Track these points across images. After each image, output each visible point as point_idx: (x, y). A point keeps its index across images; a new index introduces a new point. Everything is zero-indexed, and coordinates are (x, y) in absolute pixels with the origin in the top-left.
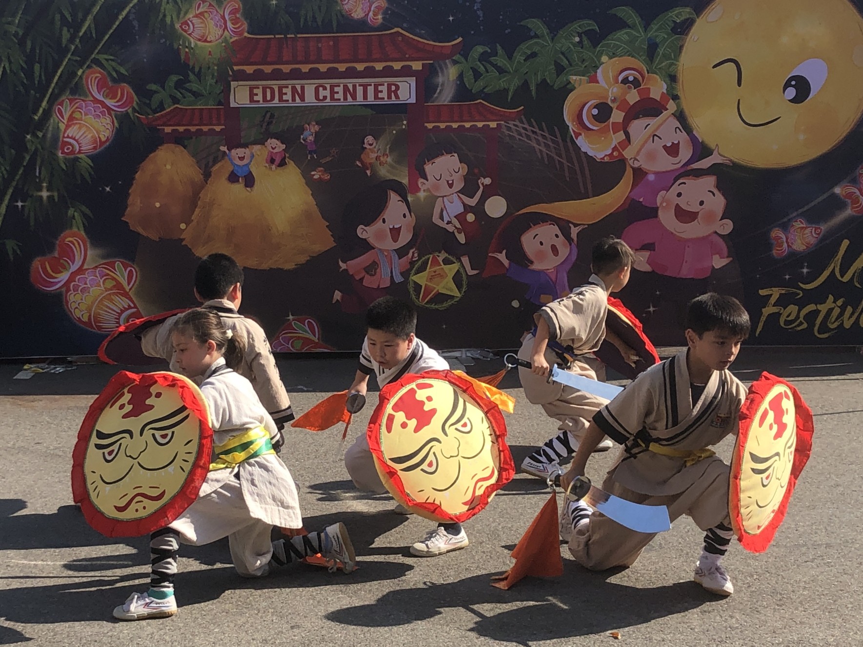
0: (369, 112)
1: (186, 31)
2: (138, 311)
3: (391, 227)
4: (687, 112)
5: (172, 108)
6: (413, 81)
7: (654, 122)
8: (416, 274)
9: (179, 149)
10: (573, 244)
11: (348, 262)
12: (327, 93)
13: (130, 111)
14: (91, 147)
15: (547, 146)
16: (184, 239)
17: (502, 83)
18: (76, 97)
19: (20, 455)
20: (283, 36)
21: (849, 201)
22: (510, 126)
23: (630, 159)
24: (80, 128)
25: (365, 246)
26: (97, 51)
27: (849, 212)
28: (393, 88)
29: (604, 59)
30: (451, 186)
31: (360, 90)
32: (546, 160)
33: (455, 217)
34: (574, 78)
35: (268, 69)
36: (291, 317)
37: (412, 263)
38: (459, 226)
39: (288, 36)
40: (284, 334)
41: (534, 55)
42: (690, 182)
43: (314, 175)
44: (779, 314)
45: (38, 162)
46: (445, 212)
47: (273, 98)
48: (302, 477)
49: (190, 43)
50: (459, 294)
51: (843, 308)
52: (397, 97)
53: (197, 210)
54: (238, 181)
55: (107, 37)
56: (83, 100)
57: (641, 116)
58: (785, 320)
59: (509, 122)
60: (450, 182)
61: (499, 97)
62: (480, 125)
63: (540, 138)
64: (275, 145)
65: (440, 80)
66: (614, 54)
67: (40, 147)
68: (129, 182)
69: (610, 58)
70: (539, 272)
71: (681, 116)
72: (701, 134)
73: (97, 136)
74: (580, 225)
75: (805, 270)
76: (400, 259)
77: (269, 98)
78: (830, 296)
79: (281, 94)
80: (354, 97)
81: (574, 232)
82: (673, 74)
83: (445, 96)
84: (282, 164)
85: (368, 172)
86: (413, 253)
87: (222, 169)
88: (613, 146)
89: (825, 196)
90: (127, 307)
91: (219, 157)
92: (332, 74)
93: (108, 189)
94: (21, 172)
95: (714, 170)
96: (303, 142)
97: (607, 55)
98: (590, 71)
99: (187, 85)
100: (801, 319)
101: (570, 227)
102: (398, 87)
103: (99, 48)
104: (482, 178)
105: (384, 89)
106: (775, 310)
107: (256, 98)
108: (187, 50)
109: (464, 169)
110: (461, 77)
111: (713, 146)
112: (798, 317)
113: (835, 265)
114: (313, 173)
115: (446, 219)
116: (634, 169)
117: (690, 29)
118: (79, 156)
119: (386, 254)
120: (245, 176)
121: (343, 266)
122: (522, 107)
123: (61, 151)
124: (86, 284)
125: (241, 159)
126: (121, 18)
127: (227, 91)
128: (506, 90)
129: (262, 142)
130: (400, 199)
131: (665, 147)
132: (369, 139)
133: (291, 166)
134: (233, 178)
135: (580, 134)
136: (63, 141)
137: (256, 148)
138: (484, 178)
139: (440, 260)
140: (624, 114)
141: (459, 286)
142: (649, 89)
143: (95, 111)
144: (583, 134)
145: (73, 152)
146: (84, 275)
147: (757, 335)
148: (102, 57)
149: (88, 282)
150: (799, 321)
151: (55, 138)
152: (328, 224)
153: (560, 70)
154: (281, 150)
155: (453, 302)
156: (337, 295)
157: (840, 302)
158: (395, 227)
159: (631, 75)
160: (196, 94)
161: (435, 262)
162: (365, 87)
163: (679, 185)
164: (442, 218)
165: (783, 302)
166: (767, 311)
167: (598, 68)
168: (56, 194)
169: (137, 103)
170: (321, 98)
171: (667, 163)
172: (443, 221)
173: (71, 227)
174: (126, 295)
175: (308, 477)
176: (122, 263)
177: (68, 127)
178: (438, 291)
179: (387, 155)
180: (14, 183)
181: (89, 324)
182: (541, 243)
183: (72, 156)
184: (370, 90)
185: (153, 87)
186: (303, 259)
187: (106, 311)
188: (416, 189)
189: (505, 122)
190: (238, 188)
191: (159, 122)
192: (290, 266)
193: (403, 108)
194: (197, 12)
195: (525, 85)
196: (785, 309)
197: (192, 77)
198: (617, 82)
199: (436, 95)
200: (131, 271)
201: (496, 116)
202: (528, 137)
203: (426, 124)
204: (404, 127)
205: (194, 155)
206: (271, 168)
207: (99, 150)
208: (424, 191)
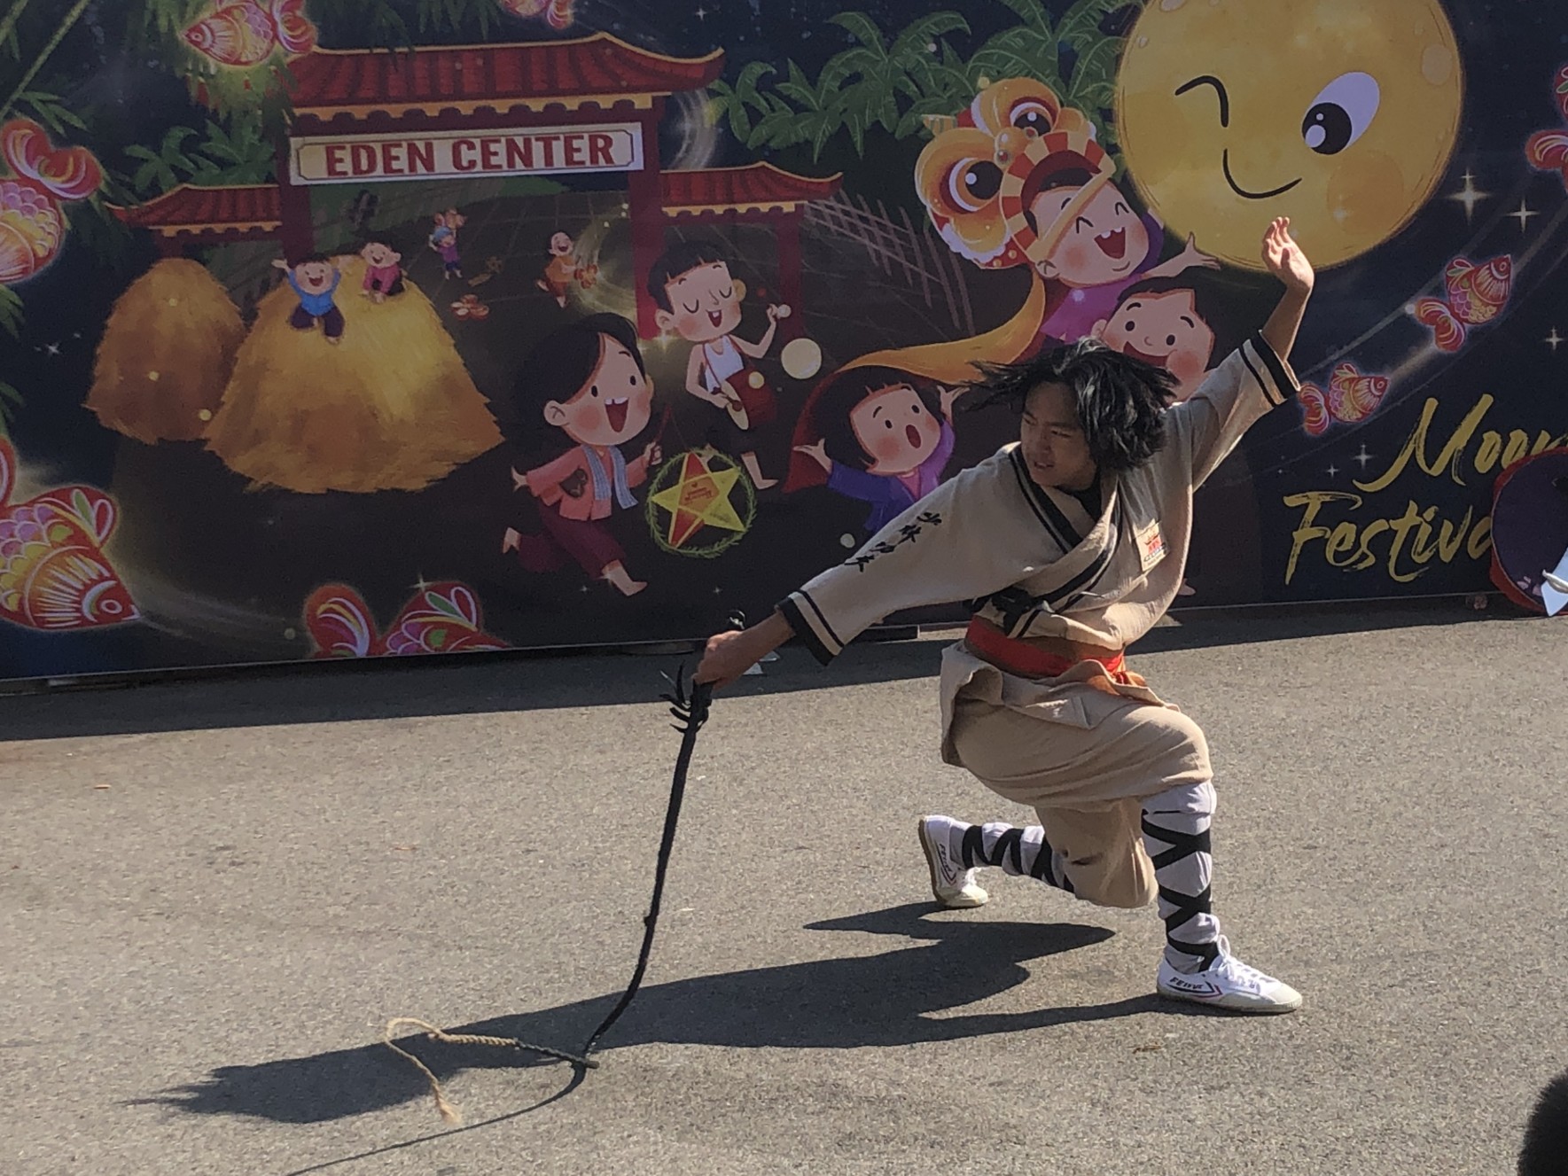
0: (557, 188)
1: (197, 44)
2: (119, 584)
3: (609, 402)
4: (1135, 176)
5: (178, 188)
6: (636, 129)
7: (1076, 194)
8: (660, 490)
9: (192, 267)
10: (945, 423)
11: (529, 473)
12: (476, 155)
13: (93, 198)
14: (14, 270)
15: (889, 244)
16: (205, 441)
17: (801, 131)
20: (386, 51)
21: (1433, 328)
22: (819, 208)
23: (1039, 264)
25: (561, 441)
26: (22, 85)
27: (1433, 348)
28: (601, 143)
29: (983, 81)
30: (716, 322)
31: (538, 149)
32: (887, 266)
33: (727, 380)
34: (931, 117)
35: (360, 112)
36: (422, 584)
37: (651, 471)
38: (735, 397)
39: (398, 50)
41: (856, 78)
42: (1147, 302)
43: (457, 309)
44: (1322, 542)
46: (708, 373)
47: (372, 167)
48: (453, 887)
49: (206, 67)
50: (741, 525)
51: (1436, 525)
52: (609, 160)
53: (232, 384)
54: (311, 325)
55: (42, 59)
57: (1054, 184)
58: (1336, 552)
59: (819, 201)
60: (716, 315)
61: (796, 156)
62: (764, 207)
63: (875, 230)
64: (381, 255)
65: (687, 126)
66: (999, 72)
68: (96, 332)
69: (993, 81)
70: (886, 480)
71: (1124, 183)
72: (1162, 213)
73: (27, 246)
74: (955, 387)
75: (1363, 458)
76: (627, 462)
77: (364, 165)
78: (1411, 502)
79: (388, 159)
80: (528, 161)
81: (947, 400)
82: (1105, 106)
83: (698, 156)
84: (396, 290)
85: (561, 301)
86: (653, 451)
87: (279, 303)
88: (1007, 240)
89: (1388, 320)
90: (94, 577)
91: (272, 281)
92: (485, 119)
93: (53, 349)
95: (1188, 279)
96: (435, 248)
97: (987, 75)
98: (959, 105)
99: (204, 146)
100: (1364, 548)
101: (939, 393)
102: (608, 141)
103: (28, 79)
104: (774, 306)
105: (583, 144)
106: (1316, 533)
107: (339, 167)
108: (202, 80)
109: (739, 291)
110: (724, 120)
111: (1184, 235)
112: (1357, 544)
113: (1416, 445)
114: (456, 305)
115: (711, 384)
116: (1045, 281)
117: (1133, 25)
119: (601, 454)
120: (323, 316)
121: (520, 480)
122: (840, 174)
124: (12, 536)
125: (316, 282)
126: (69, 21)
127: (282, 156)
128: (809, 143)
129: (354, 249)
130: (624, 349)
131: (1099, 240)
132: (560, 238)
133: (413, 292)
134: (301, 319)
135: (947, 221)
137: (344, 262)
138: (778, 306)
139: (704, 461)
140: (1023, 181)
141: (741, 511)
142: (1066, 134)
143: (23, 201)
144: (952, 220)
146: (9, 518)
147: (1287, 582)
148: (34, 97)
149: (16, 532)
150: (1359, 553)
152: (488, 401)
153: (904, 103)
154: (393, 263)
155: (730, 542)
156: (512, 537)
157: (1430, 514)
158: (617, 402)
159: (1032, 111)
160: (223, 163)
161: (695, 468)
162: (547, 142)
163: (1129, 308)
164: (702, 382)
165: (1329, 517)
166: (1302, 536)
167: (973, 98)
169: (107, 183)
170: (465, 163)
171: (1105, 270)
172: (705, 387)
174: (93, 554)
175: (465, 887)
176: (85, 491)
178: (702, 521)
179: (595, 267)
181: (20, 614)
182: (888, 424)
184: (558, 148)
185: (139, 151)
186: (442, 470)
187: (57, 589)
188: (651, 330)
189: (810, 202)
190: (313, 337)
191: (153, 217)
192: (418, 484)
193: (619, 181)
194: (219, 9)
195: (843, 134)
196: (1332, 531)
197: (212, 129)
198: (1009, 125)
199: (680, 155)
200: (102, 507)
201: (794, 192)
202: (853, 228)
203: (664, 209)
204: (624, 214)
205: (222, 279)
206: (374, 300)
207: (32, 275)
208: (668, 333)
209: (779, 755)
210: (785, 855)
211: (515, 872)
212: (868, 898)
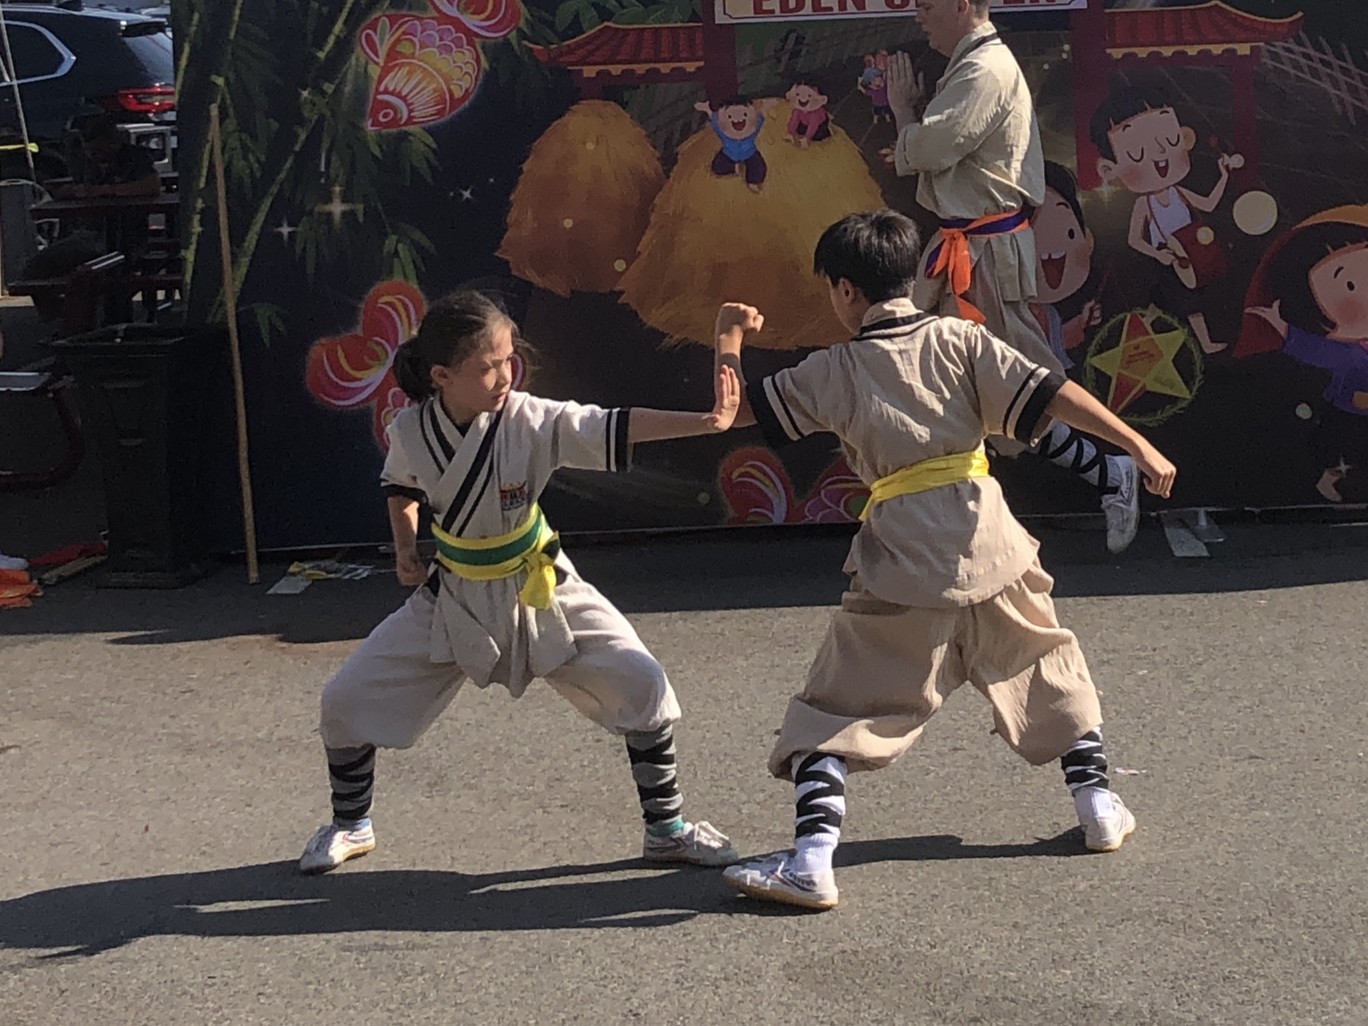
3: (1046, 257)
5: (598, 28)
8: (1100, 351)
9: (612, 108)
13: (512, 36)
14: (432, 110)
15: (1352, 89)
16: (622, 293)
18: (404, 12)
19: (283, 757)
22: (1278, 51)
24: (410, 73)
30: (1163, 171)
32: (1351, 114)
33: (1174, 234)
37: (1090, 332)
38: (1182, 253)
40: (829, 484)
43: (886, 155)
45: (326, 145)
46: (1152, 227)
47: (800, 5)
48: (874, 787)
50: (1188, 392)
53: (649, 234)
54: (733, 172)
56: (418, 18)
59: (1276, 44)
60: (1162, 164)
62: (1217, 49)
63: (1338, 75)
64: (807, 98)
67: (328, 114)
68: (510, 178)
70: (1346, 345)
73: (445, 87)
76: (1065, 321)
77: (792, 4)
84: (822, 134)
86: (1092, 310)
87: (698, 150)
91: (692, 124)
93: (467, 194)
94: (288, 165)
96: (864, 91)
104: (1226, 157)
107: (766, 5)
109: (1188, 138)
114: (884, 151)
115: (1156, 238)
118: (411, 128)
120: (746, 161)
122: (1300, 14)
123: (370, 122)
125: (739, 126)
129: (780, 92)
130: (1062, 200)
133: (839, 137)
134: (722, 165)
136: (375, 99)
137: (769, 105)
138: (1230, 156)
139: (1147, 322)
141: (1188, 379)
143: (441, 39)
145: (395, 122)
151: (360, 94)
154: (818, 107)
155: (1175, 410)
158: (1053, 257)
161: (1137, 328)
164: (1147, 237)
168: (360, 207)
169: (527, 20)
170: (897, 1)
172: (1150, 243)
173: (391, 273)
175: (888, 787)
177: (386, 71)
178: (1144, 386)
180: (274, 189)
182: (1351, 286)
183: (394, 130)
188: (1093, 179)
189: (1267, 44)
190: (734, 185)
191: (572, 58)
193: (1062, 19)
201: (1248, 32)
202: (1315, 73)
203: (1108, 51)
204: (1065, 56)
205: (642, 121)
206: (798, 144)
207: (447, 117)
208: (1110, 183)
209: (1229, 650)
210: (1236, 764)
211: (942, 774)
212: (1329, 818)
